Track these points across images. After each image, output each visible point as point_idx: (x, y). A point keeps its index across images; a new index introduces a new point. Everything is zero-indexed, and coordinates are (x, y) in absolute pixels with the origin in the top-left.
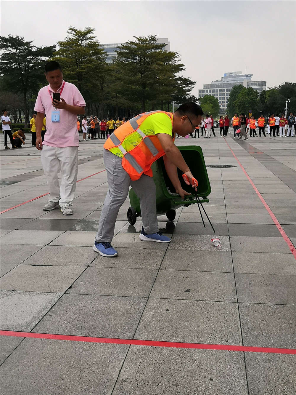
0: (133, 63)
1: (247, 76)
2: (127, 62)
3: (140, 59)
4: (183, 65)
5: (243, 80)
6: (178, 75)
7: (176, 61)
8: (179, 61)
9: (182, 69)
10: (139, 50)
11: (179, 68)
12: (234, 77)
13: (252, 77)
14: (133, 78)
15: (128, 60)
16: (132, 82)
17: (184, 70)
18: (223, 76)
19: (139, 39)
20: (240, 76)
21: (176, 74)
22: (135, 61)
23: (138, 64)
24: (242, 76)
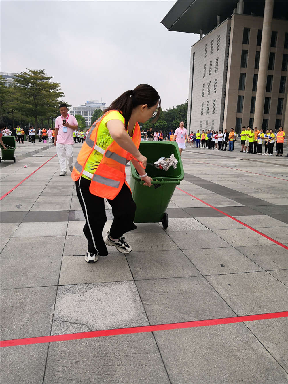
0: (27, 88)
1: (102, 104)
2: (22, 87)
3: (33, 86)
4: (63, 93)
5: (100, 106)
6: (60, 99)
7: (58, 90)
8: (60, 90)
9: (62, 96)
10: (32, 79)
11: (60, 95)
12: (93, 103)
13: (106, 104)
14: (27, 99)
15: (23, 86)
16: (27, 102)
17: (64, 96)
18: (86, 103)
19: (31, 71)
20: (97, 103)
21: (57, 99)
22: (29, 87)
23: (31, 89)
24: (99, 103)
